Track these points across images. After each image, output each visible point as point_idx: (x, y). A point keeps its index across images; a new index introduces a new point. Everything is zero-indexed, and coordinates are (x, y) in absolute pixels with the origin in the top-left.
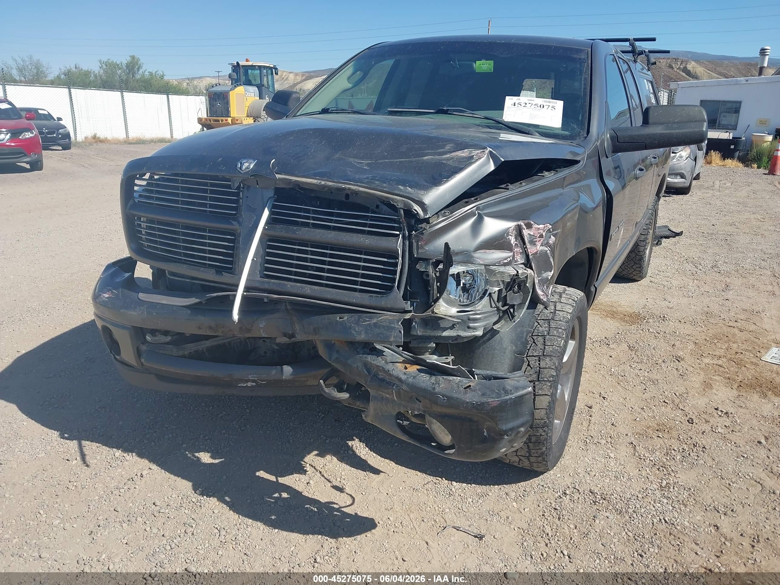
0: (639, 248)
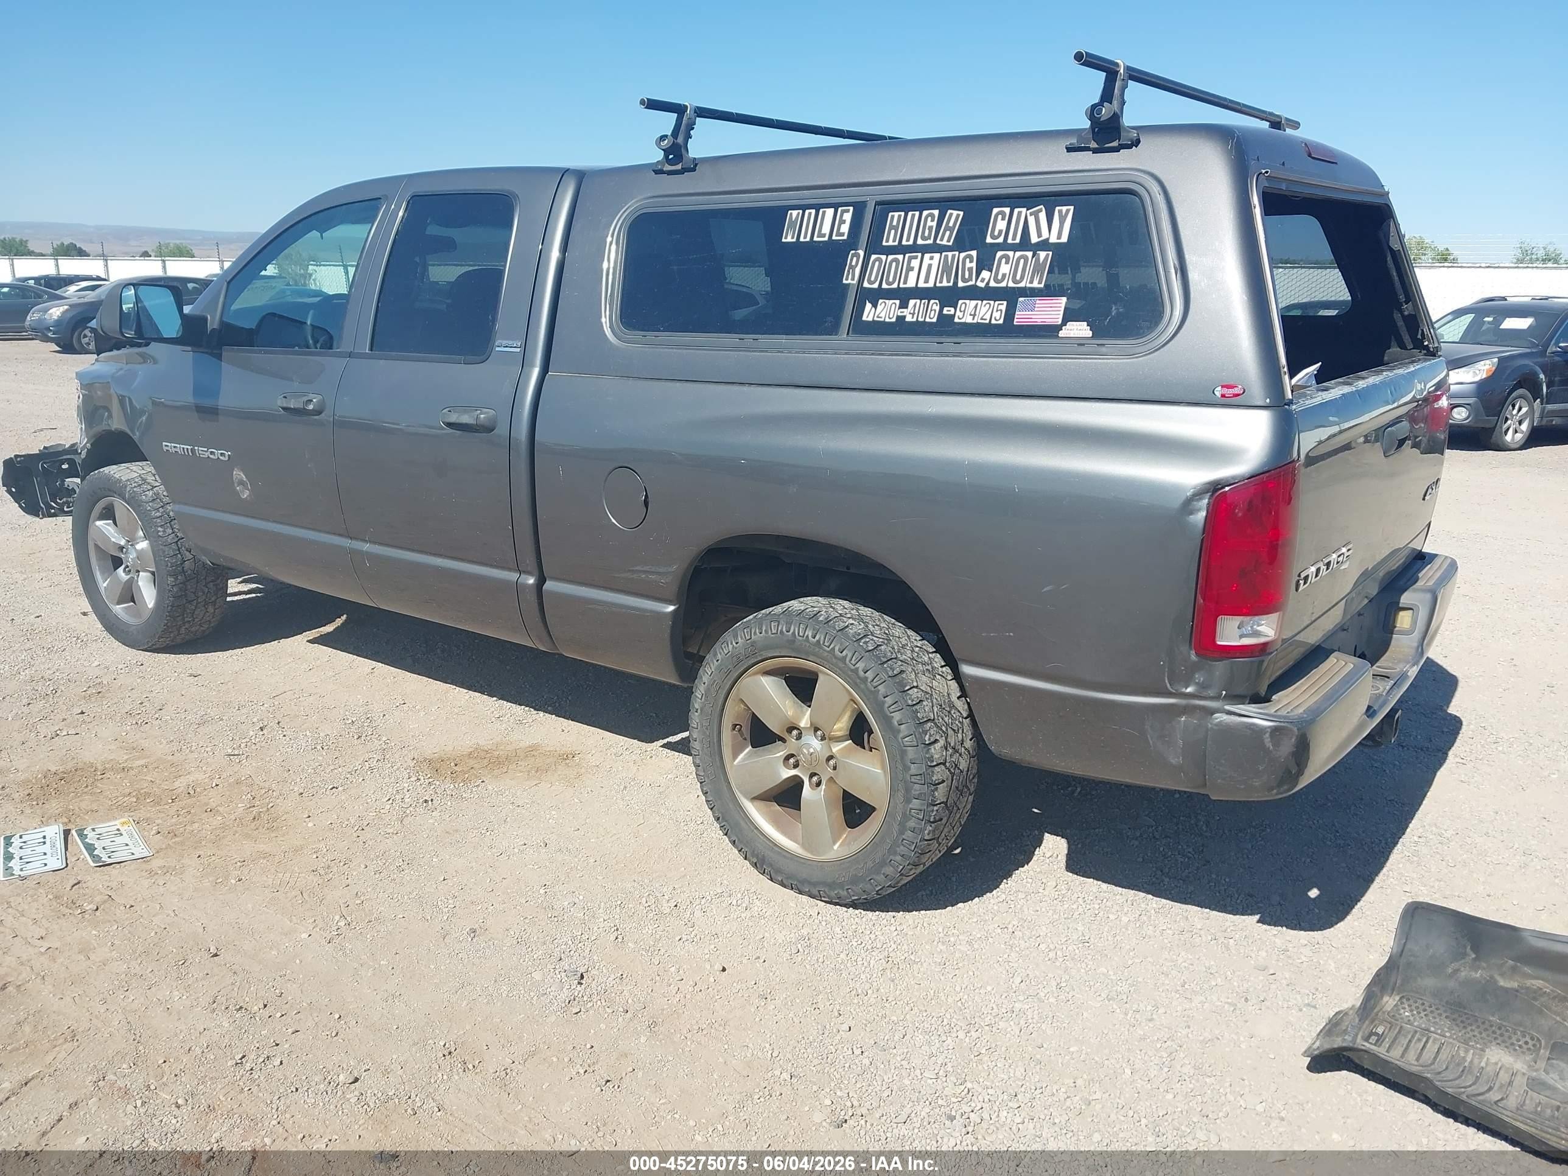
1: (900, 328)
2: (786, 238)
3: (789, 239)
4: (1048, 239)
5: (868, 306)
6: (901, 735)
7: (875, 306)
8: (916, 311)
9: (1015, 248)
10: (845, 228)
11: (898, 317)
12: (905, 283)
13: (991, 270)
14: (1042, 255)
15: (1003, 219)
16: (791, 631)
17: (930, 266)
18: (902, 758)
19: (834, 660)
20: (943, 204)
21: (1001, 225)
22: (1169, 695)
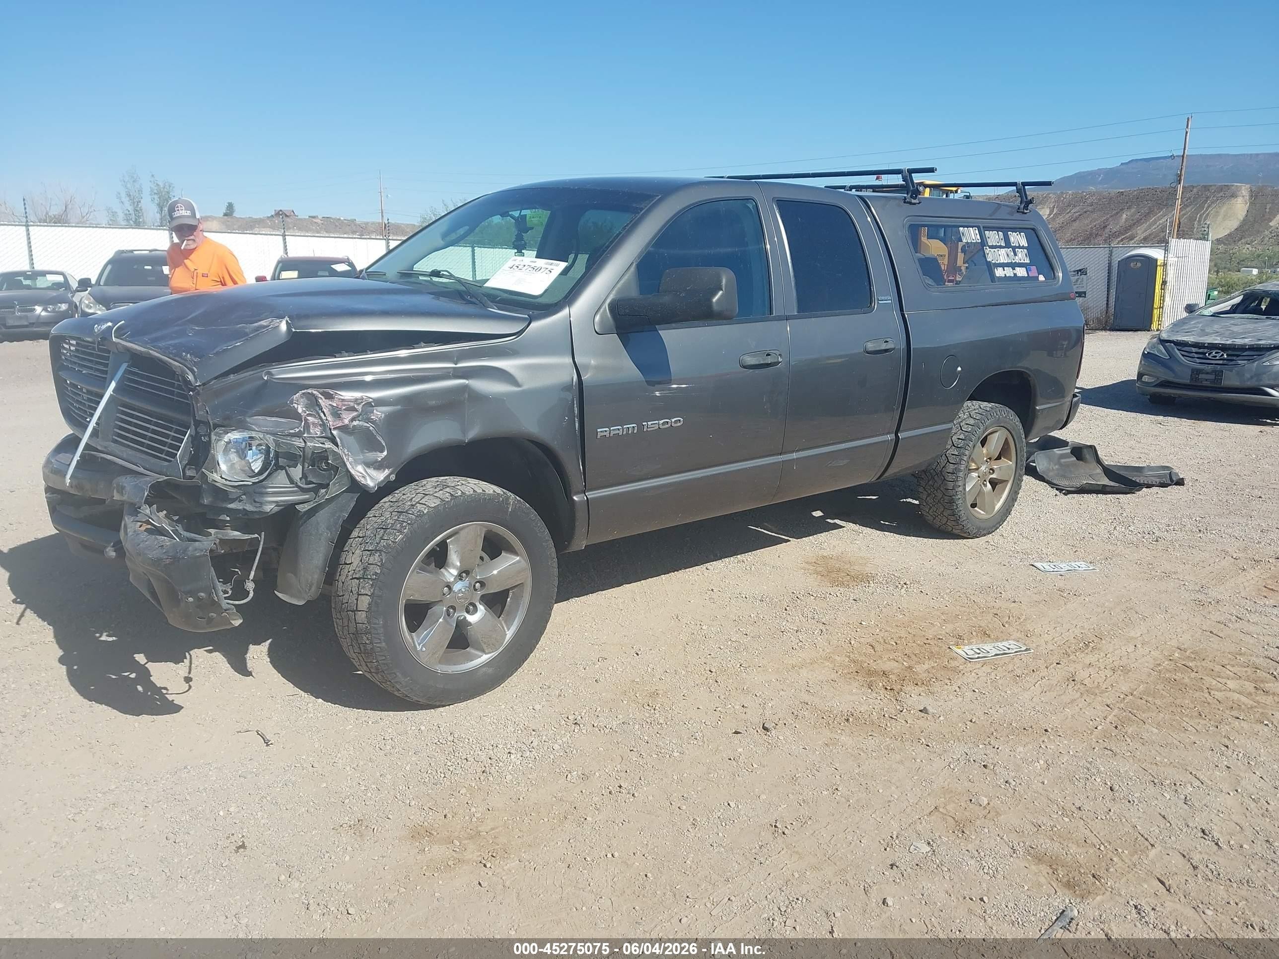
0: (946, 484)
1: (1006, 278)
8: (1007, 272)
11: (1004, 275)
13: (1017, 256)
14: (1025, 251)
16: (998, 414)
17: (1004, 255)
20: (997, 229)
21: (1012, 239)
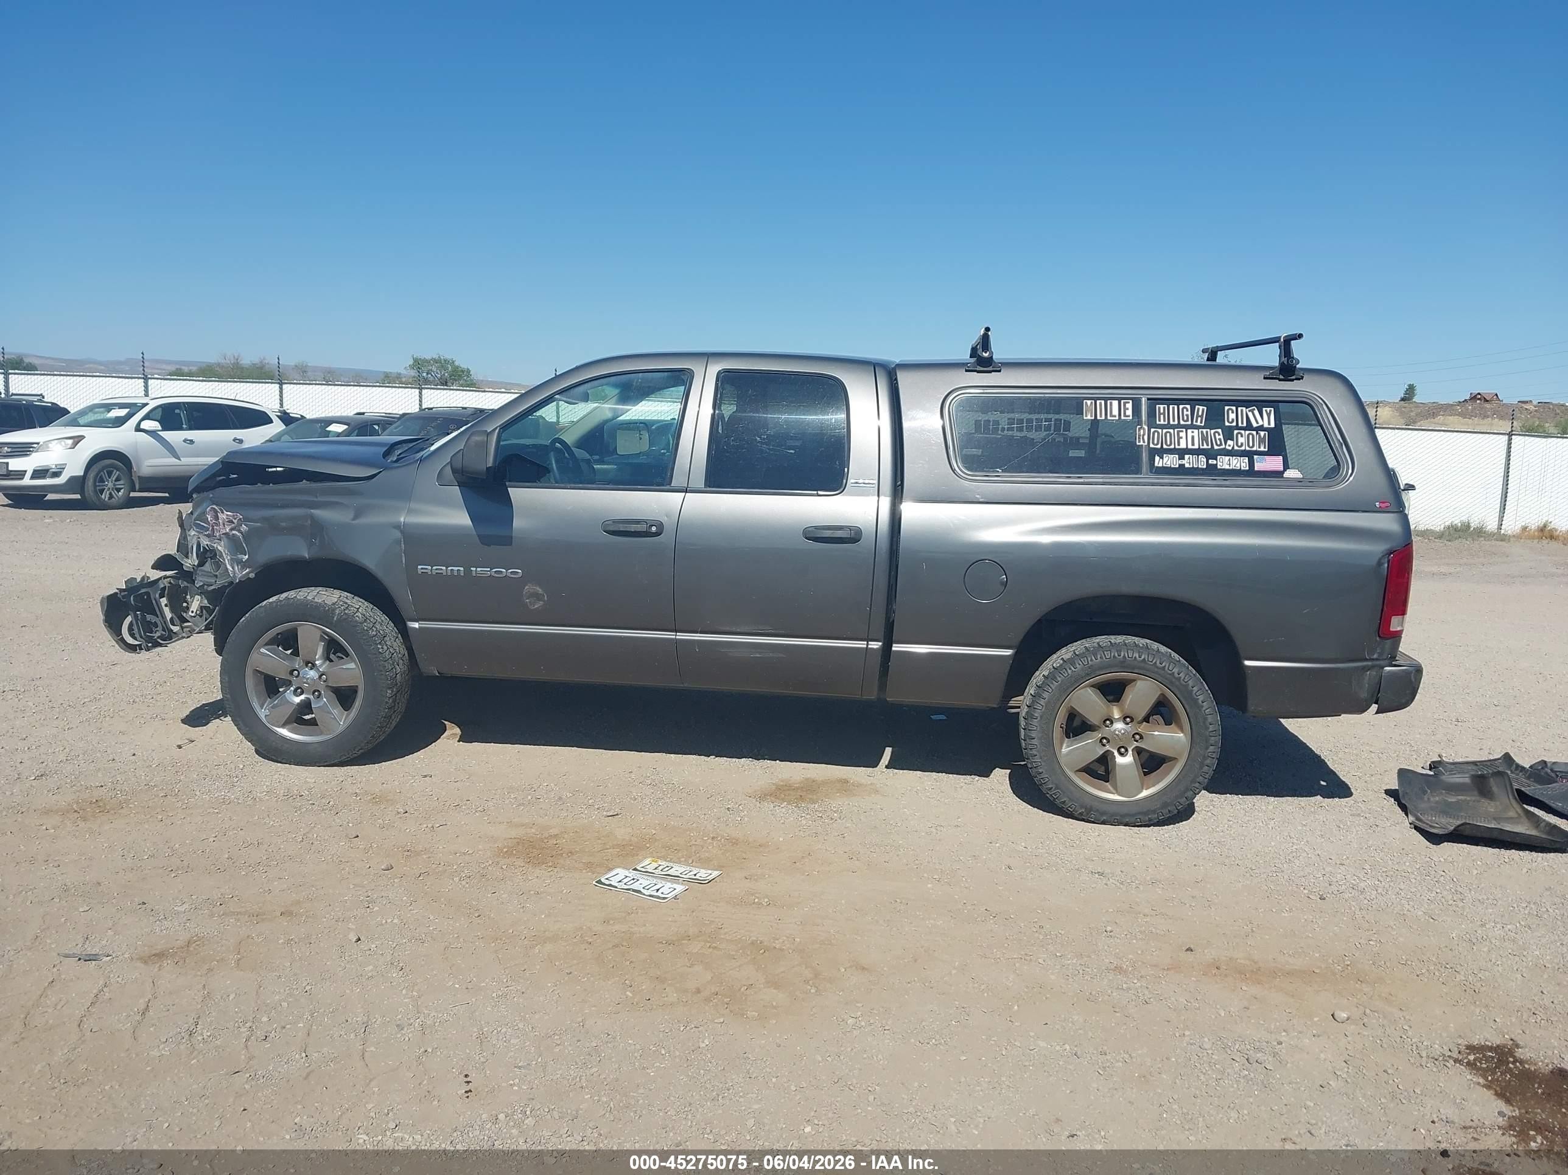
1: (1181, 470)
2: (1086, 416)
3: (1089, 417)
4: (1263, 425)
5: (1157, 458)
6: (1204, 709)
7: (1162, 458)
8: (1189, 461)
9: (1245, 429)
10: (1129, 412)
11: (1180, 465)
12: (1179, 445)
13: (1233, 440)
14: (1262, 433)
15: (1233, 412)
16: (1122, 655)
17: (1193, 437)
18: (1204, 723)
19: (1156, 670)
20: (1193, 402)
21: (1232, 416)
22: (1366, 660)
